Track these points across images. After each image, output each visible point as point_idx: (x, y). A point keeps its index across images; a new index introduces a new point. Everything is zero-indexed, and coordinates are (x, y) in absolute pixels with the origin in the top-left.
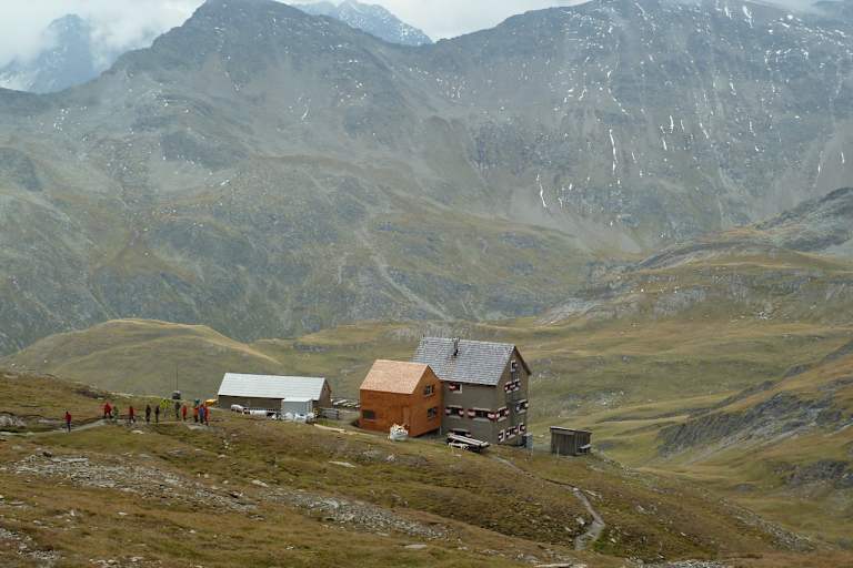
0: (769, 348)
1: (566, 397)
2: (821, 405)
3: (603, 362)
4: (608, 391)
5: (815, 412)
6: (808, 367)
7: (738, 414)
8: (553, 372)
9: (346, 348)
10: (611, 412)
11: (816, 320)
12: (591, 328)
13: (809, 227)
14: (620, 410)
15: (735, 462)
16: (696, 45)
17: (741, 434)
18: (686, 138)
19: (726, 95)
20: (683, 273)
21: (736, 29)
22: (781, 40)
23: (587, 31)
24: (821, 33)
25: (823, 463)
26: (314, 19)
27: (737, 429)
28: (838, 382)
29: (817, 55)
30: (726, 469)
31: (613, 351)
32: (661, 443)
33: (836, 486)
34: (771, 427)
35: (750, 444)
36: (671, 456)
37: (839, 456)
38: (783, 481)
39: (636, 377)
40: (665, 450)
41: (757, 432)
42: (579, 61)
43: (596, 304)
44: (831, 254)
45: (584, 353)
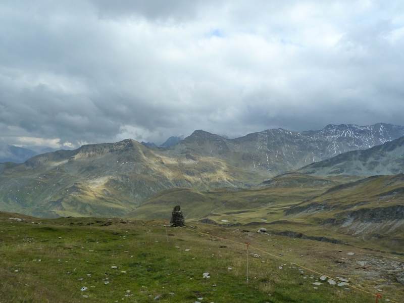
0: (303, 193)
1: (262, 203)
2: (324, 205)
3: (269, 196)
4: (271, 202)
5: (323, 207)
6: (318, 197)
7: (303, 207)
8: (259, 198)
9: (218, 193)
10: (271, 206)
11: (312, 188)
12: (266, 189)
13: (308, 170)
14: (273, 206)
15: (305, 218)
16: (282, 139)
17: (304, 212)
18: (280, 155)
19: (288, 148)
20: (284, 178)
21: (290, 136)
22: (297, 138)
23: (262, 136)
24: (305, 137)
25: (329, 219)
26: (213, 135)
27: (304, 210)
28: (327, 200)
29: (304, 140)
30: (303, 220)
31: (271, 194)
32: (285, 213)
33: (333, 225)
34: (312, 210)
35: (308, 214)
36: (288, 216)
37: (333, 217)
38: (319, 223)
39: (276, 199)
40: (286, 214)
41: (308, 211)
42: (261, 142)
43: (267, 184)
44: (312, 175)
45: (265, 194)
